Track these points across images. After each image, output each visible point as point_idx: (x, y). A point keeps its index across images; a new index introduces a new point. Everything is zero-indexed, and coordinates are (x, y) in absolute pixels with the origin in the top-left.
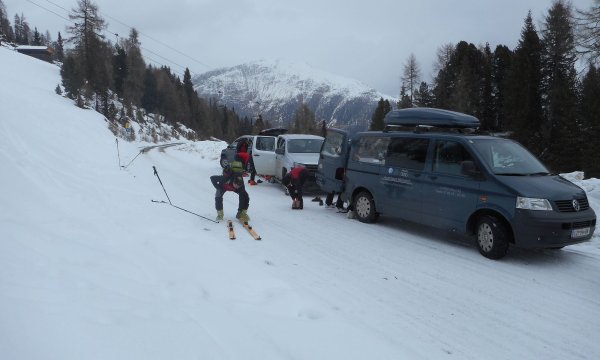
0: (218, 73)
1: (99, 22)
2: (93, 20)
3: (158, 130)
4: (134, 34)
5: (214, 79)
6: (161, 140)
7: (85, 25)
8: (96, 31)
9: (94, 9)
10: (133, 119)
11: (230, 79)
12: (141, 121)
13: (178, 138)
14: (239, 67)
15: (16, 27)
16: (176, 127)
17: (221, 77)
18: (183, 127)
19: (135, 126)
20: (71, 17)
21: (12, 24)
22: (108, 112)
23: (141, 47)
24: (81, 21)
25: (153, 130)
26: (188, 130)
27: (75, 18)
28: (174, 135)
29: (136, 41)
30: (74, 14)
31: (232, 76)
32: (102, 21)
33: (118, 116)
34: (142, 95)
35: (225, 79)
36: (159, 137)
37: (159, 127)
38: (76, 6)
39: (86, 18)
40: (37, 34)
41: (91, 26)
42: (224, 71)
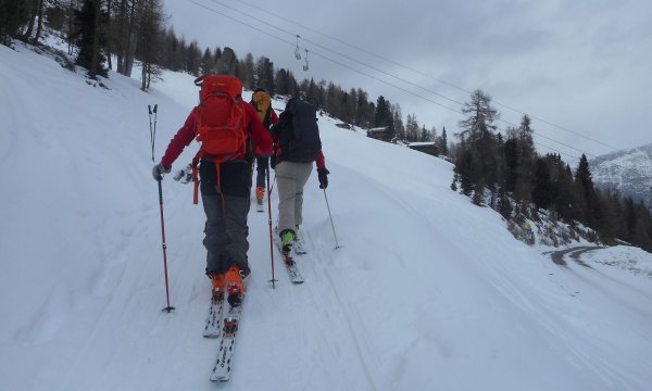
0: (613, 157)
1: (491, 113)
2: (485, 111)
3: (556, 231)
4: (526, 122)
5: (608, 164)
6: (562, 243)
7: (477, 118)
8: (487, 122)
9: (486, 100)
10: (528, 217)
11: (630, 163)
12: (536, 219)
13: (578, 240)
14: (642, 149)
15: (408, 126)
16: (573, 226)
17: (618, 161)
18: (581, 226)
19: (532, 225)
20: (464, 111)
21: (405, 123)
22: (504, 210)
23: (533, 135)
24: (474, 114)
25: (550, 230)
26: (587, 230)
27: (467, 111)
28: (573, 236)
29: (528, 129)
30: (466, 108)
31: (633, 160)
32: (494, 112)
33: (513, 214)
34: (533, 188)
35: (623, 163)
36: (559, 239)
37: (556, 226)
38: (469, 100)
39: (478, 110)
40: (424, 130)
41: (483, 117)
42: (621, 154)
